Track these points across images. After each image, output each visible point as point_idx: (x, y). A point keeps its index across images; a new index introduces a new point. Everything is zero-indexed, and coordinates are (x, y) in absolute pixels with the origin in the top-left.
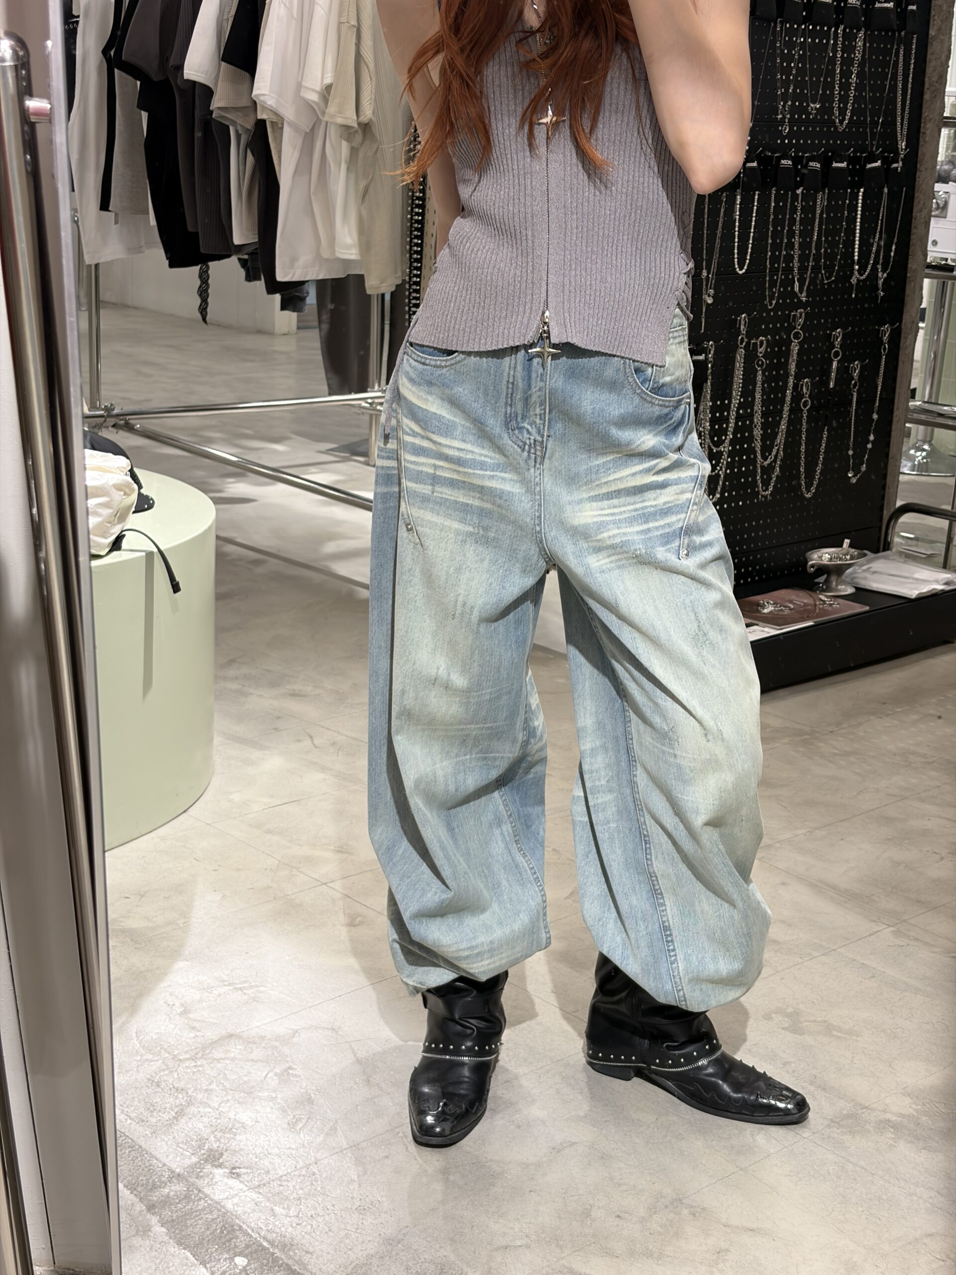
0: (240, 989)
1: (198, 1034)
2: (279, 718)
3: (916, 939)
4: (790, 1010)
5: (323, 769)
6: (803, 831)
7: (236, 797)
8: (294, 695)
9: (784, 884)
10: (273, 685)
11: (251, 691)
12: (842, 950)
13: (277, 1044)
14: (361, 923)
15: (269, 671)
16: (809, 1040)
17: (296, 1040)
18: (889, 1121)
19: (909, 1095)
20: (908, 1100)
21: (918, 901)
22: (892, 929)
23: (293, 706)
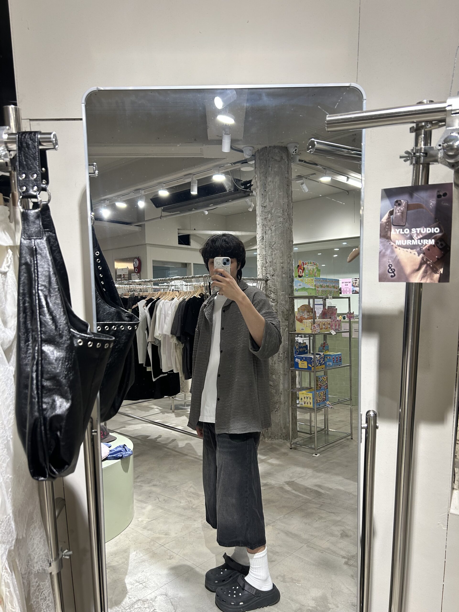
0: (141, 583)
1: (131, 600)
2: (150, 493)
3: (312, 548)
4: (282, 575)
5: (162, 508)
6: (282, 516)
7: (140, 519)
8: (154, 485)
9: (279, 533)
10: (149, 483)
11: (143, 485)
12: (294, 553)
13: (151, 601)
14: (172, 558)
15: (148, 479)
16: (288, 584)
17: (156, 600)
18: (309, 609)
19: (314, 600)
20: (314, 602)
21: (312, 535)
22: (306, 545)
23: (154, 489)
